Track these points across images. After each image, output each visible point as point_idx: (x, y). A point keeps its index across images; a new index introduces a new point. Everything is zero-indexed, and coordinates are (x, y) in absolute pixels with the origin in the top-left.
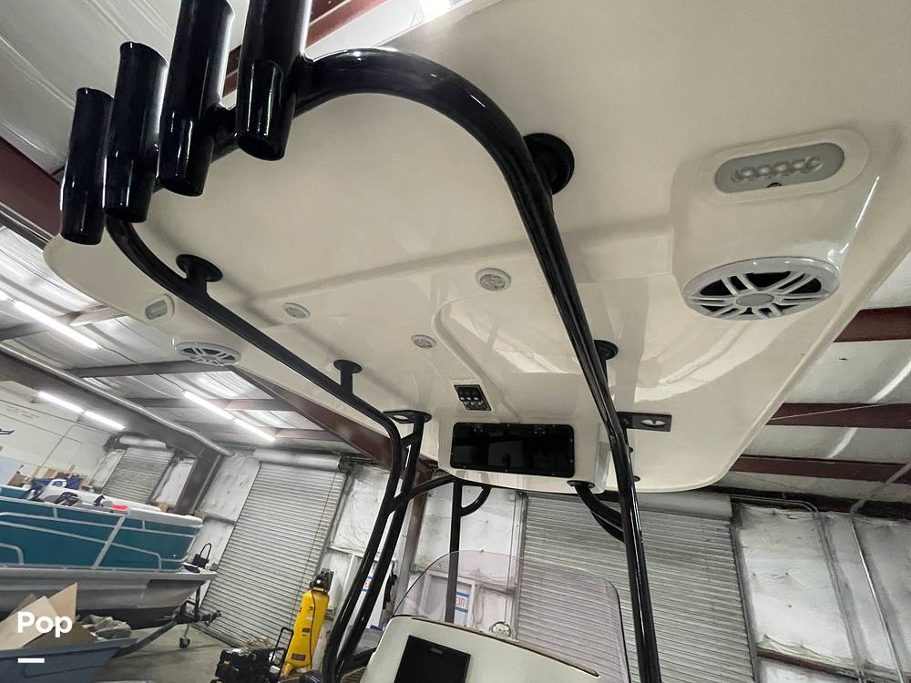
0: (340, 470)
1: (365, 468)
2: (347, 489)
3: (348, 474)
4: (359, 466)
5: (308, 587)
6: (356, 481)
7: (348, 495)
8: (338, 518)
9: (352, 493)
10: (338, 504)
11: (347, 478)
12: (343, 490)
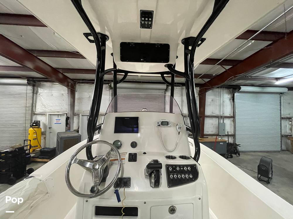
0: (28, 84)
1: (42, 83)
2: (35, 92)
3: (34, 86)
4: (39, 83)
5: (30, 127)
6: (39, 89)
7: (36, 94)
8: (34, 102)
9: (38, 93)
10: (33, 98)
11: (34, 87)
12: (33, 93)
